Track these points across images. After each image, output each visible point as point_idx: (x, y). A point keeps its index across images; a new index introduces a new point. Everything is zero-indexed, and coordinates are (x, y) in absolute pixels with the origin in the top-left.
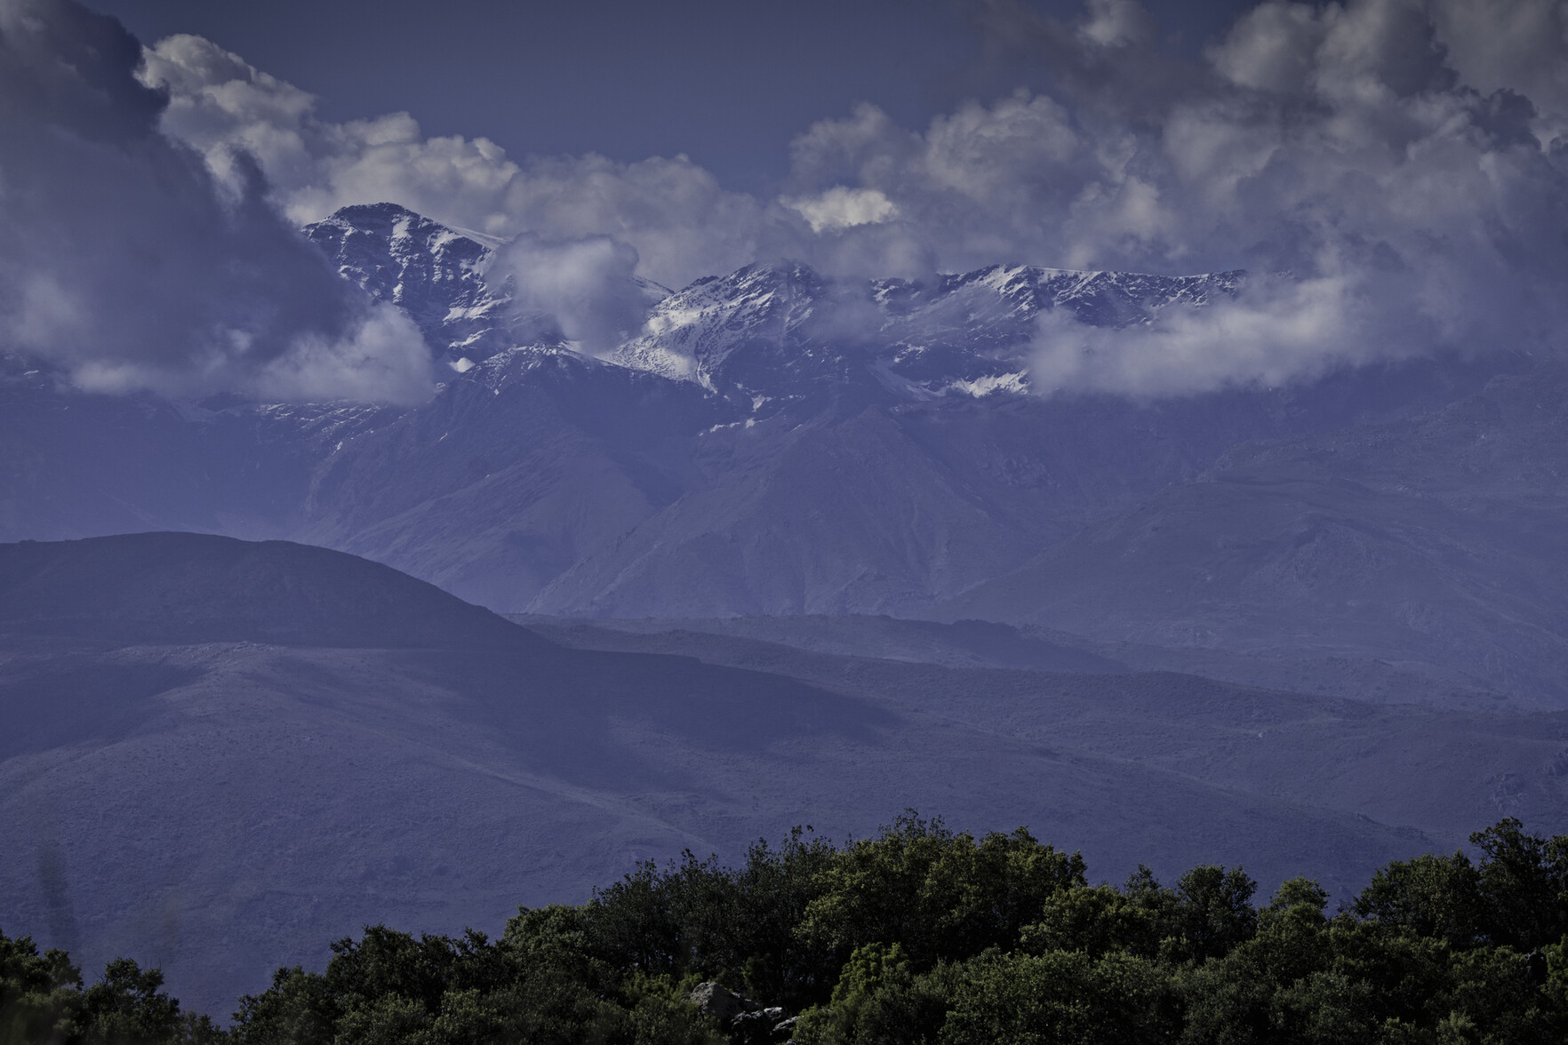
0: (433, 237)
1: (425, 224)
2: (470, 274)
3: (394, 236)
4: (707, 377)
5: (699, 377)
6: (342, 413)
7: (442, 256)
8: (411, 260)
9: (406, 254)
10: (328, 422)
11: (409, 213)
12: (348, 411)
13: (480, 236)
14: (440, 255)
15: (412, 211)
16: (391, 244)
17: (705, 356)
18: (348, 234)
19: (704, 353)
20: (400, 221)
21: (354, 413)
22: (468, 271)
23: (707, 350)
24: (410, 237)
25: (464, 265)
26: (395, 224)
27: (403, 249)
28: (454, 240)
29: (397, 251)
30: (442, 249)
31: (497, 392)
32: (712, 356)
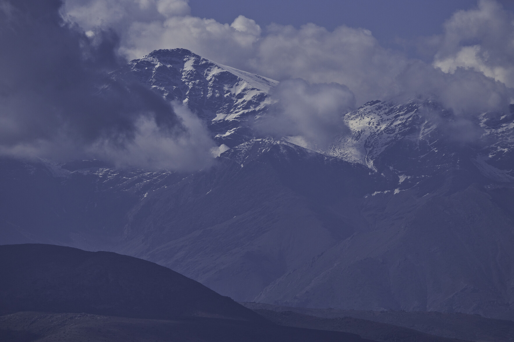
0: (208, 70)
1: (204, 62)
2: (229, 93)
3: (185, 69)
4: (372, 162)
5: (366, 161)
6: (148, 175)
7: (213, 82)
8: (194, 84)
9: (192, 80)
10: (140, 180)
11: (194, 55)
12: (152, 174)
13: (236, 71)
14: (212, 82)
15: (196, 54)
16: (183, 74)
17: (371, 149)
18: (157, 66)
19: (370, 147)
20: (189, 60)
21: (156, 175)
22: (228, 92)
23: (372, 145)
24: (194, 70)
25: (226, 88)
26: (185, 62)
27: (190, 77)
28: (221, 73)
29: (186, 78)
30: (213, 78)
31: (242, 166)
32: (375, 149)
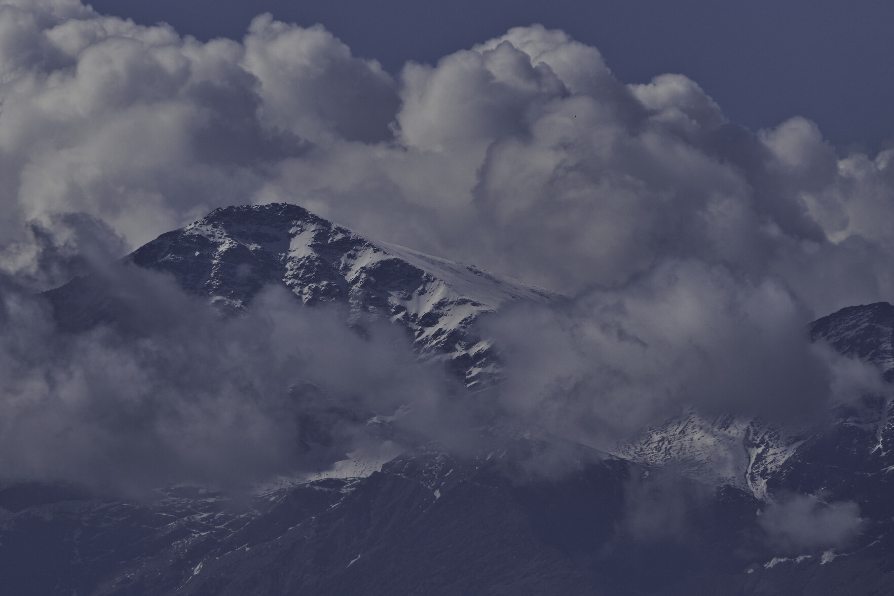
0: (350, 256)
1: (340, 236)
2: (403, 313)
3: (292, 254)
4: (762, 484)
5: (750, 483)
6: (203, 519)
7: (362, 287)
8: (315, 291)
9: (309, 281)
10: (182, 533)
11: (316, 220)
12: (212, 516)
13: (421, 257)
14: (359, 285)
15: (320, 217)
16: (287, 266)
17: (760, 450)
18: (223, 248)
19: (758, 446)
20: (302, 231)
21: (222, 520)
22: (399, 309)
23: (762, 442)
24: (315, 255)
25: (394, 300)
26: (293, 235)
27: (305, 273)
28: (382, 262)
29: (295, 277)
30: (363, 276)
31: (437, 494)
32: (771, 451)
